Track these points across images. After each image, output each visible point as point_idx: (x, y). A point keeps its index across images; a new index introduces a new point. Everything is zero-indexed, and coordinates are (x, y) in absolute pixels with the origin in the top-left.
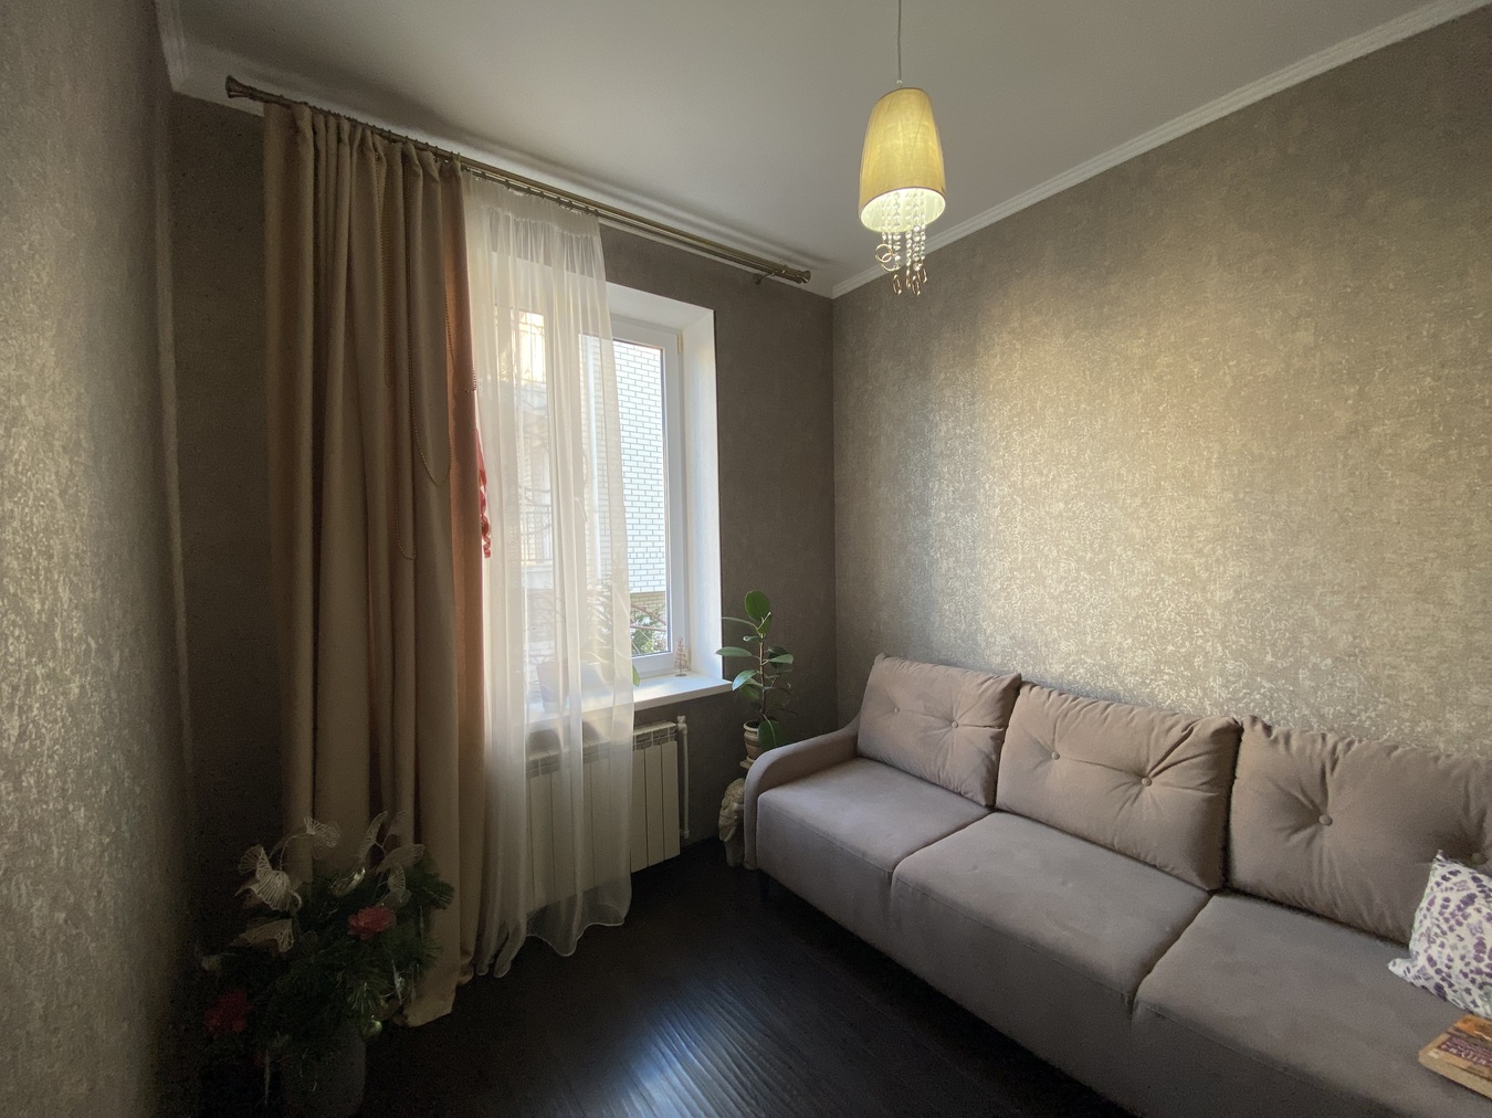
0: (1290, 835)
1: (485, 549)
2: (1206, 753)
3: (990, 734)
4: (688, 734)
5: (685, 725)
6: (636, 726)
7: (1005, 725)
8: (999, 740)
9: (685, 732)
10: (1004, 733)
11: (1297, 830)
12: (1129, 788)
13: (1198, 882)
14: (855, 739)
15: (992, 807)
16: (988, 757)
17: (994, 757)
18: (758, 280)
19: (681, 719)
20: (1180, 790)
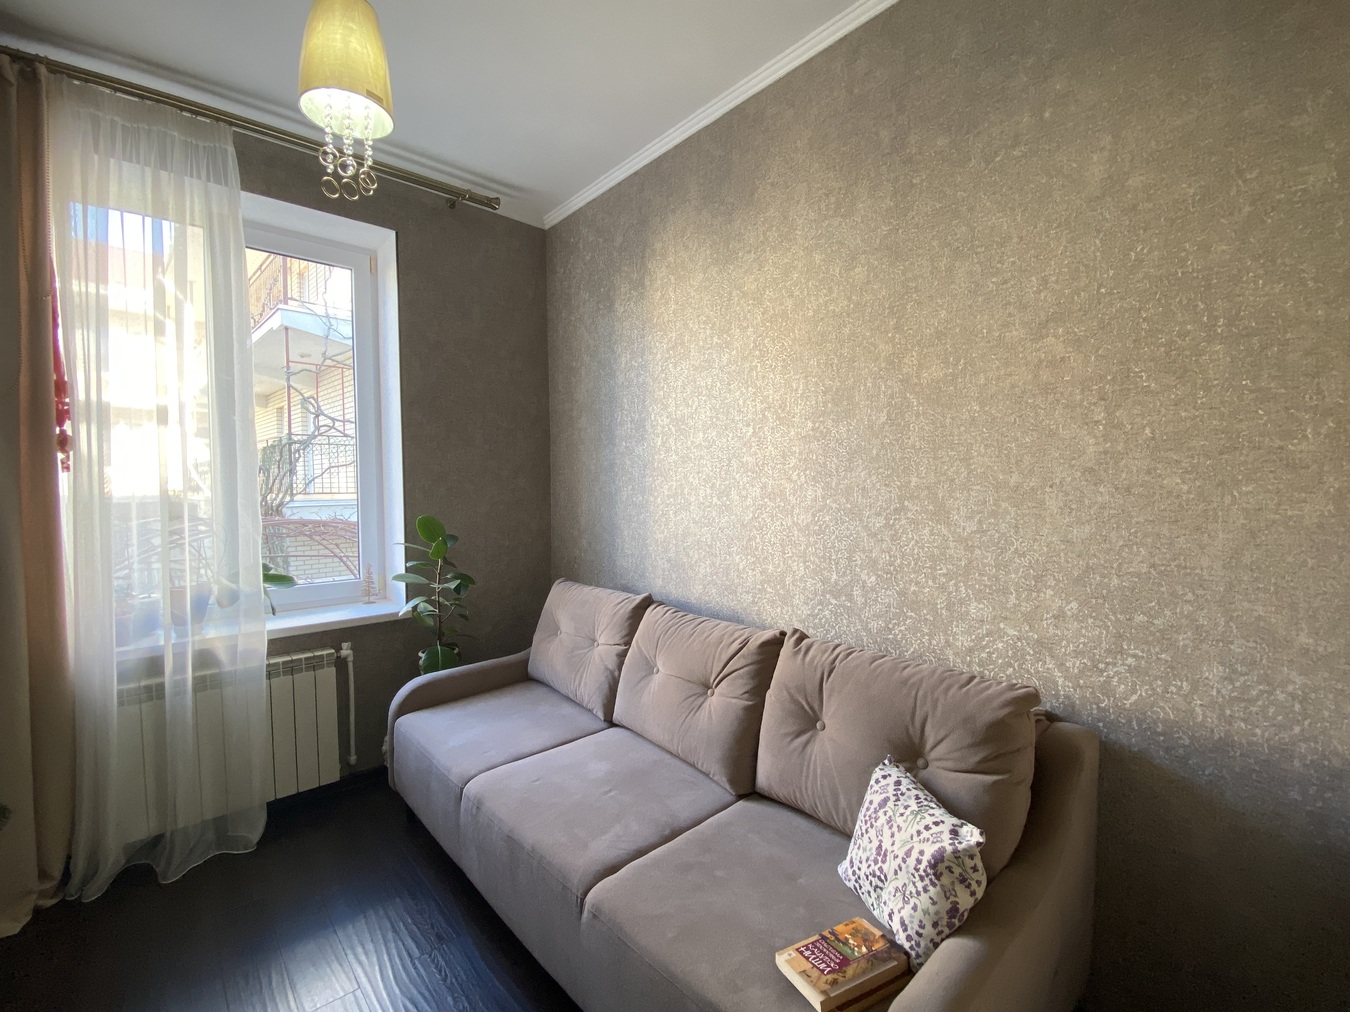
0: (792, 740)
1: (63, 463)
2: (751, 664)
3: (615, 652)
4: (354, 662)
5: (350, 652)
6: (270, 654)
7: (628, 643)
8: (622, 656)
9: (351, 659)
10: (627, 651)
11: (798, 735)
12: (695, 700)
13: (728, 787)
14: (526, 662)
15: (610, 723)
16: (612, 673)
17: (616, 673)
18: (453, 205)
19: (345, 645)
20: (729, 700)
